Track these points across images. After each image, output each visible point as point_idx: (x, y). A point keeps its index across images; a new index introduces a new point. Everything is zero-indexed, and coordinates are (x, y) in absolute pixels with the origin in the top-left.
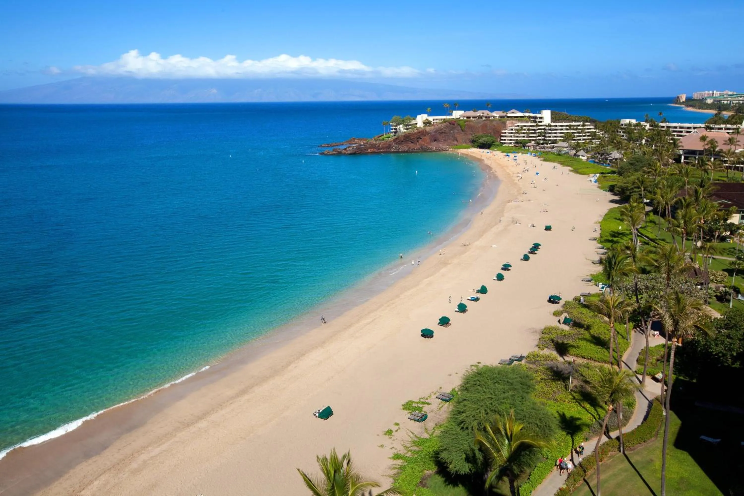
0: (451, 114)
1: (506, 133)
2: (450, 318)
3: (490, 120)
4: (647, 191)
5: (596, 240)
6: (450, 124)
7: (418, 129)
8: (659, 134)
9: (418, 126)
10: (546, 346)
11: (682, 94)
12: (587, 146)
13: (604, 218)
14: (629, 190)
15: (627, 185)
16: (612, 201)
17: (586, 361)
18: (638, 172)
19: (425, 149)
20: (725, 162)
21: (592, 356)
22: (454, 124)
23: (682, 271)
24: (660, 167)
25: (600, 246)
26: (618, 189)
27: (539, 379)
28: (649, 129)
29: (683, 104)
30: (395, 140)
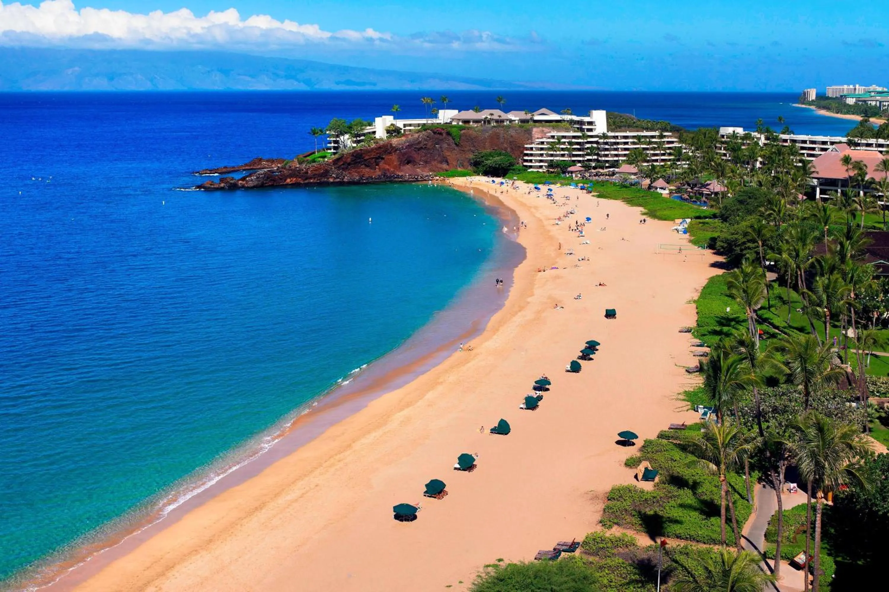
0: (436, 116)
1: (532, 149)
2: (445, 483)
3: (503, 126)
4: (767, 246)
5: (690, 332)
6: (435, 133)
7: (376, 141)
8: (779, 153)
9: (377, 136)
10: (616, 521)
11: (810, 88)
12: (669, 172)
13: (701, 294)
14: (739, 245)
15: (736, 236)
16: (715, 265)
17: (682, 543)
18: (751, 214)
19: (391, 177)
20: (880, 198)
21: (692, 533)
22: (441, 134)
23: (828, 379)
24: (786, 207)
25: (697, 341)
26: (722, 244)
27: (605, 582)
28: (765, 144)
29: (814, 105)
30: (336, 162)
